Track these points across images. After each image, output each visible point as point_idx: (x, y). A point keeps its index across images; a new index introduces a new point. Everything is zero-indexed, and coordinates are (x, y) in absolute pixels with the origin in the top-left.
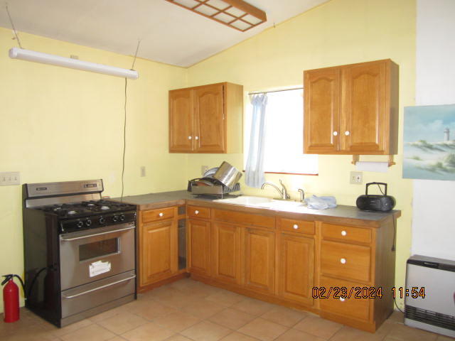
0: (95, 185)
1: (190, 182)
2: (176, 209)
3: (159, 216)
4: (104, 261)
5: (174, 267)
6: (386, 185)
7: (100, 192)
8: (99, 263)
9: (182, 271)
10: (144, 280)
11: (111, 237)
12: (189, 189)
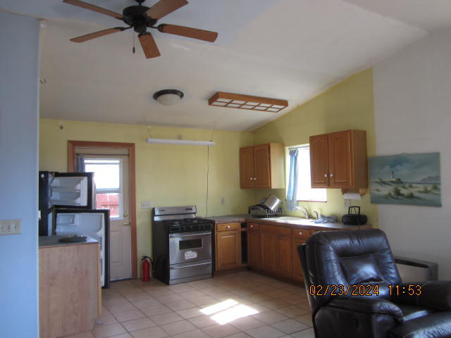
0: (191, 209)
1: (249, 208)
2: (240, 224)
3: (227, 228)
4: (193, 251)
5: (239, 261)
6: (359, 208)
7: (195, 213)
8: (190, 252)
9: (245, 265)
10: (218, 266)
11: (198, 238)
12: (249, 212)
